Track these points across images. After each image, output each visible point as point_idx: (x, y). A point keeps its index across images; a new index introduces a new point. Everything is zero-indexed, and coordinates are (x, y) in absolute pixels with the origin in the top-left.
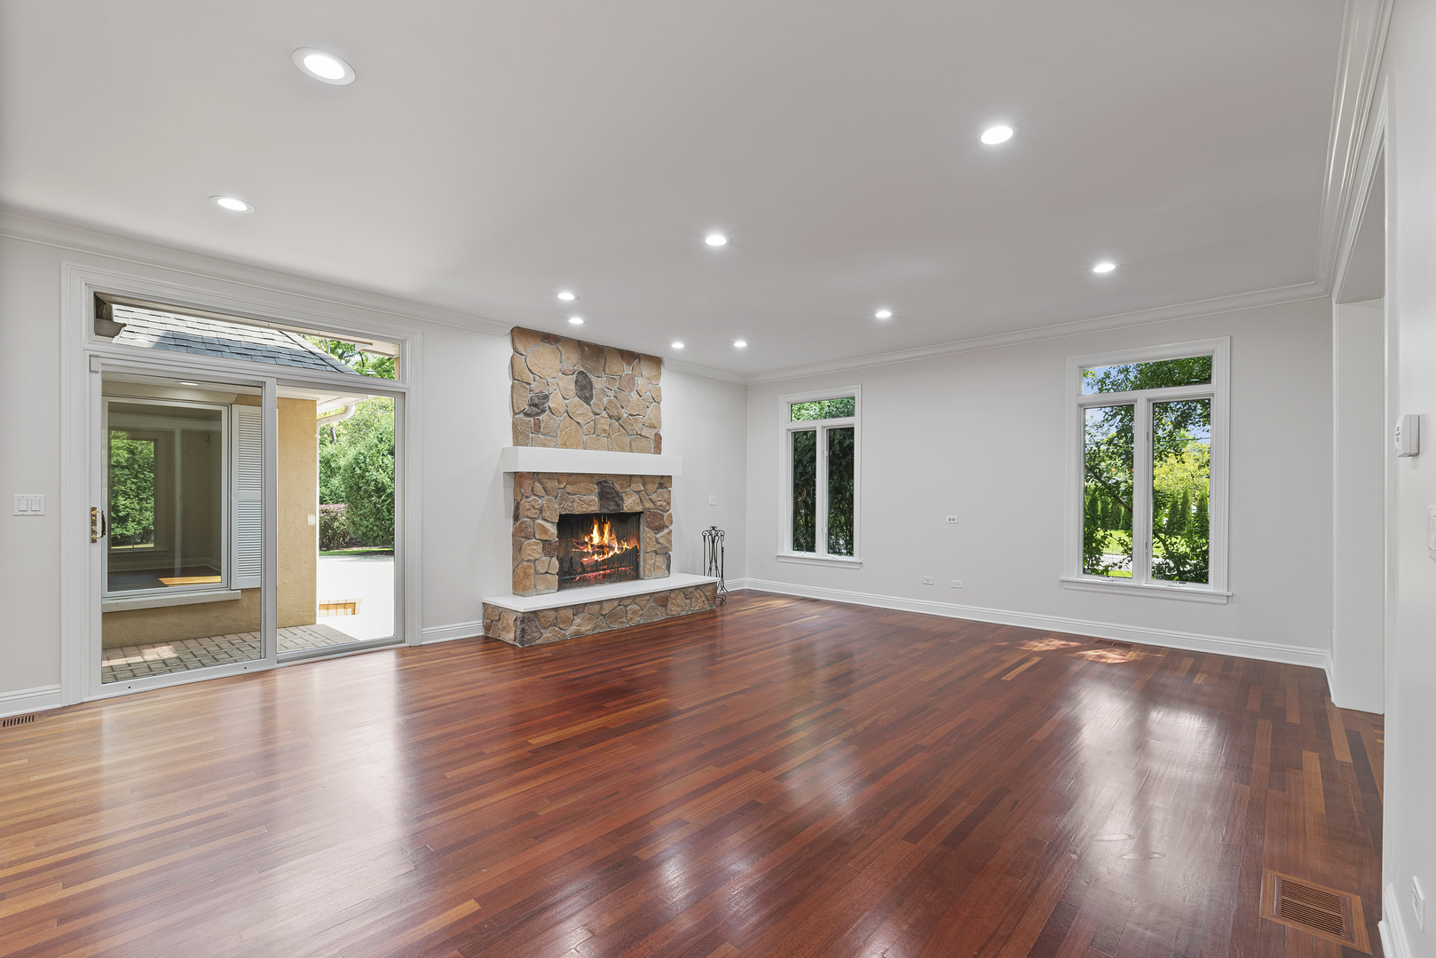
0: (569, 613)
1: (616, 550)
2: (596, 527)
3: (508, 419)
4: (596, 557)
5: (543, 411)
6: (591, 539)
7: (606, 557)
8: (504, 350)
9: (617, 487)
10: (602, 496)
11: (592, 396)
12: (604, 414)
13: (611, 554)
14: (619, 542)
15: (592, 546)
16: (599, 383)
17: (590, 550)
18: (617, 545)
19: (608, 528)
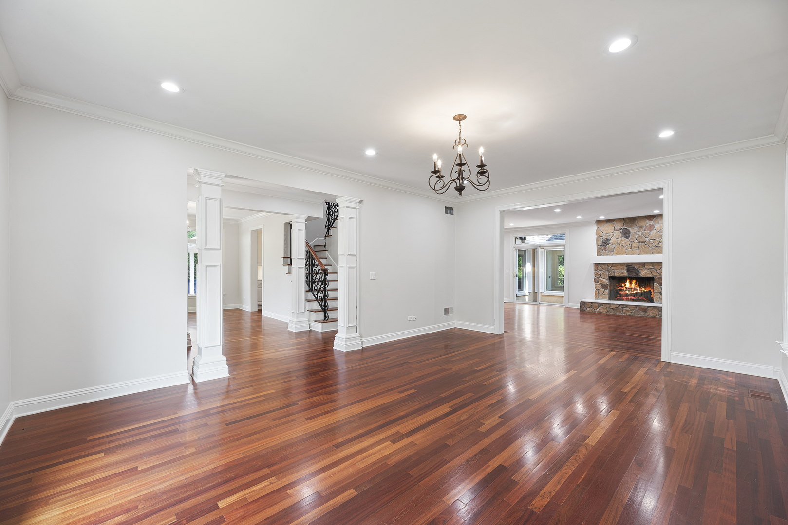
0: (597, 305)
1: (638, 291)
2: (628, 281)
3: (595, 248)
4: (627, 292)
5: (607, 244)
6: (625, 285)
7: (632, 292)
8: (594, 228)
9: (636, 267)
10: (628, 271)
11: (630, 236)
12: (636, 241)
13: (635, 291)
14: (640, 288)
15: (626, 288)
16: (632, 231)
17: (624, 289)
18: (639, 289)
19: (634, 282)
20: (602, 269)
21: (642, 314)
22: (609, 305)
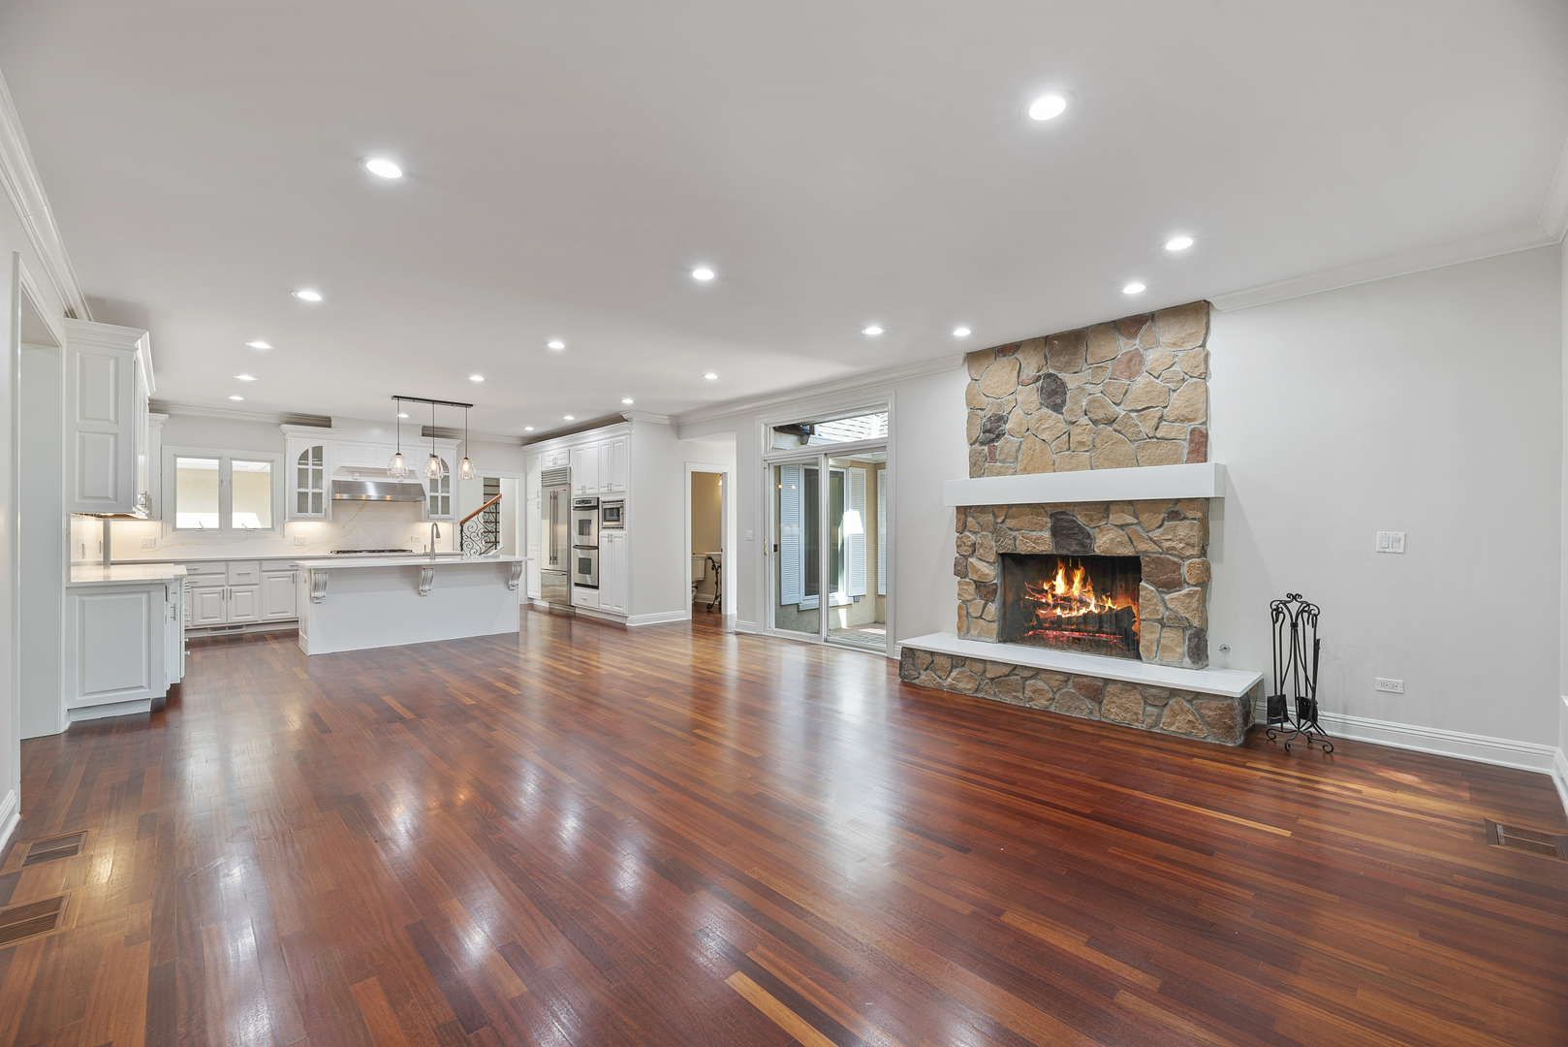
1: (1092, 608)
2: (1061, 573)
3: (966, 449)
4: (1058, 612)
5: (999, 436)
6: (1053, 587)
7: (1074, 613)
8: (963, 379)
9: (1081, 520)
10: (1055, 532)
11: (1064, 402)
12: (1084, 420)
13: (1083, 611)
14: (1096, 598)
15: (1053, 596)
16: (1071, 381)
17: (1050, 600)
18: (1093, 602)
19: (1078, 576)
20: (977, 528)
21: (1084, 710)
22: (979, 667)
